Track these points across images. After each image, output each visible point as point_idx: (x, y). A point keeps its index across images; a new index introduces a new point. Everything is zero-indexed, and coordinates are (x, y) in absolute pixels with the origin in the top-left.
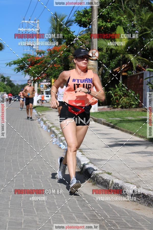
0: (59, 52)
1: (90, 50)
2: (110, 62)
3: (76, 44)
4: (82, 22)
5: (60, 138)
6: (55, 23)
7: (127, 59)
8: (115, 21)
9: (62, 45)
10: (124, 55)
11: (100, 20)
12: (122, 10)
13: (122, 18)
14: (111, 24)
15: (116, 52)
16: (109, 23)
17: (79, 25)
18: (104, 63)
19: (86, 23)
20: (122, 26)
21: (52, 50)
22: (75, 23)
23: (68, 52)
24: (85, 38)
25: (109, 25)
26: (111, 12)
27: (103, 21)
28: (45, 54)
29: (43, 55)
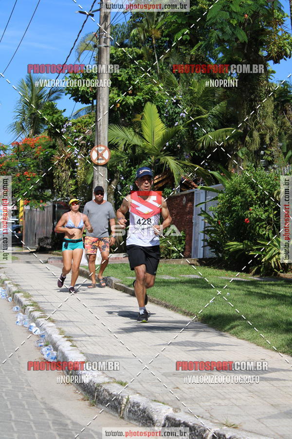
0: (34, 148)
1: (93, 146)
2: (131, 170)
3: (68, 133)
4: (80, 93)
5: (32, 313)
6: (29, 93)
7: (163, 165)
8: (142, 93)
9: (40, 135)
10: (159, 157)
11: (113, 90)
12: (156, 72)
13: (156, 89)
14: (134, 99)
15: (143, 151)
16: (132, 97)
17: (74, 97)
18: (121, 171)
19: (88, 95)
20: (155, 104)
21: (20, 144)
22: (66, 95)
23: (51, 149)
24: (85, 123)
25: (131, 100)
26: (136, 76)
27: (119, 92)
28: (7, 152)
29: (4, 152)
